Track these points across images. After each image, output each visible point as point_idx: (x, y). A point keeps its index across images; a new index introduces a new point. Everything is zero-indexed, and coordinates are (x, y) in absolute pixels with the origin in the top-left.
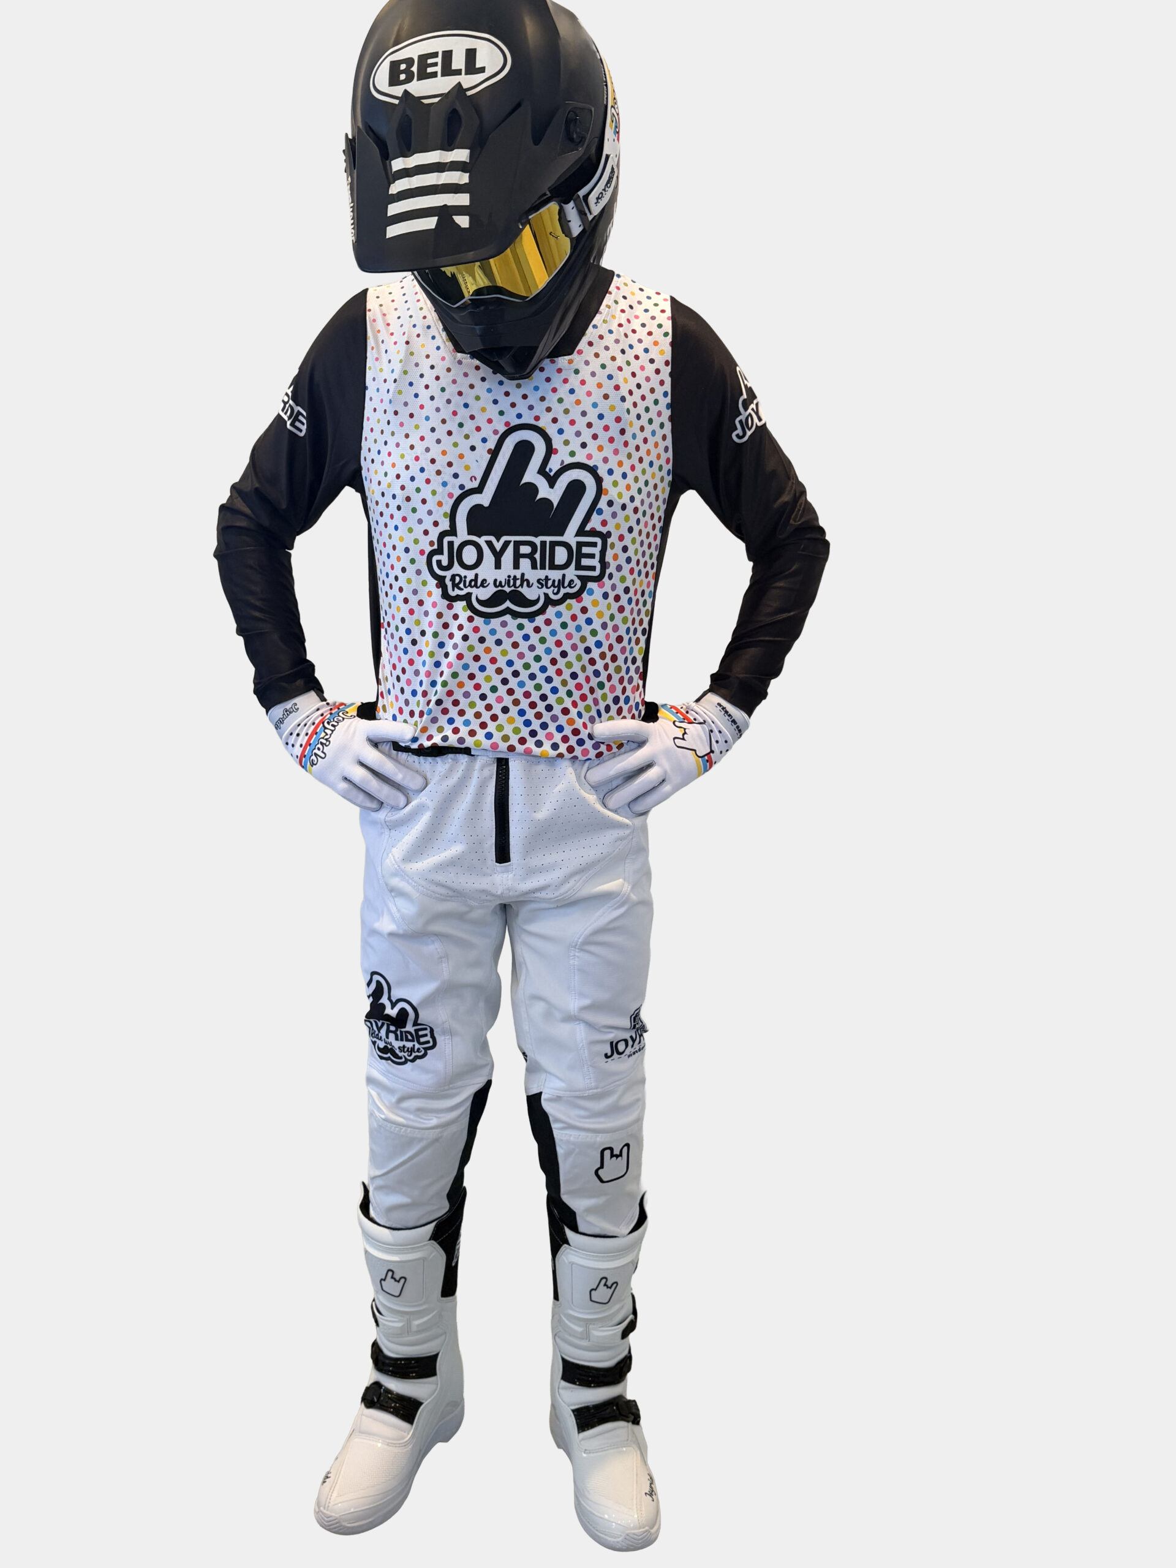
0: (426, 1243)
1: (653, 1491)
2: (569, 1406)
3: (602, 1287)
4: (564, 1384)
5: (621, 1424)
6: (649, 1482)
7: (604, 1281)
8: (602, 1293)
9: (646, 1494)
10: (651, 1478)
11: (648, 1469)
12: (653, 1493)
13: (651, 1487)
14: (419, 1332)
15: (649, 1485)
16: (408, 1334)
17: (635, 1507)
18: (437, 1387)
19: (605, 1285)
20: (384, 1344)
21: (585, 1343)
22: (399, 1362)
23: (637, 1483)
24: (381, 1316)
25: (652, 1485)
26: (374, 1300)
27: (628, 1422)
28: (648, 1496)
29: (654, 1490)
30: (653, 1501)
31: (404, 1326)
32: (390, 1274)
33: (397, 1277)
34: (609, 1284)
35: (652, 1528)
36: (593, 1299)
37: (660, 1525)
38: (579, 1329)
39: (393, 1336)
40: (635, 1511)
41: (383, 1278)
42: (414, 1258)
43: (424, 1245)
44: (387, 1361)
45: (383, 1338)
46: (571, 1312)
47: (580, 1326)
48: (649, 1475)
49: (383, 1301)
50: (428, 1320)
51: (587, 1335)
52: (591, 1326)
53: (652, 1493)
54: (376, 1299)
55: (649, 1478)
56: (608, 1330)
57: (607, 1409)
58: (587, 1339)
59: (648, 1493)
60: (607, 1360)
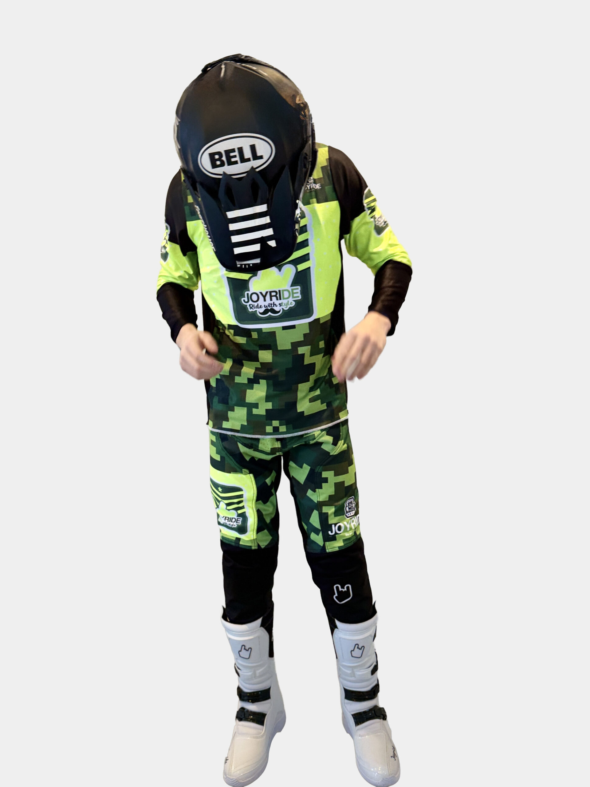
0: (258, 629)
1: (395, 755)
2: (351, 712)
3: (356, 650)
4: (346, 701)
5: (377, 720)
6: (393, 750)
7: (357, 646)
8: (357, 652)
10: (394, 748)
11: (392, 743)
14: (260, 677)
16: (255, 678)
17: (386, 764)
18: (271, 705)
19: (358, 648)
20: (243, 687)
21: (353, 679)
22: (251, 694)
23: (387, 751)
24: (240, 671)
27: (380, 719)
28: (393, 758)
31: (253, 673)
32: (243, 647)
33: (247, 648)
34: (360, 647)
35: (395, 775)
36: (353, 655)
38: (350, 672)
39: (248, 681)
40: (387, 766)
41: (240, 650)
42: (254, 638)
44: (245, 694)
45: (242, 683)
46: (344, 664)
47: (349, 670)
48: (392, 746)
49: (241, 662)
50: (263, 670)
51: (353, 675)
52: (355, 670)
54: (237, 663)
56: (363, 671)
57: (370, 713)
58: (354, 677)
59: (392, 756)
60: (366, 687)
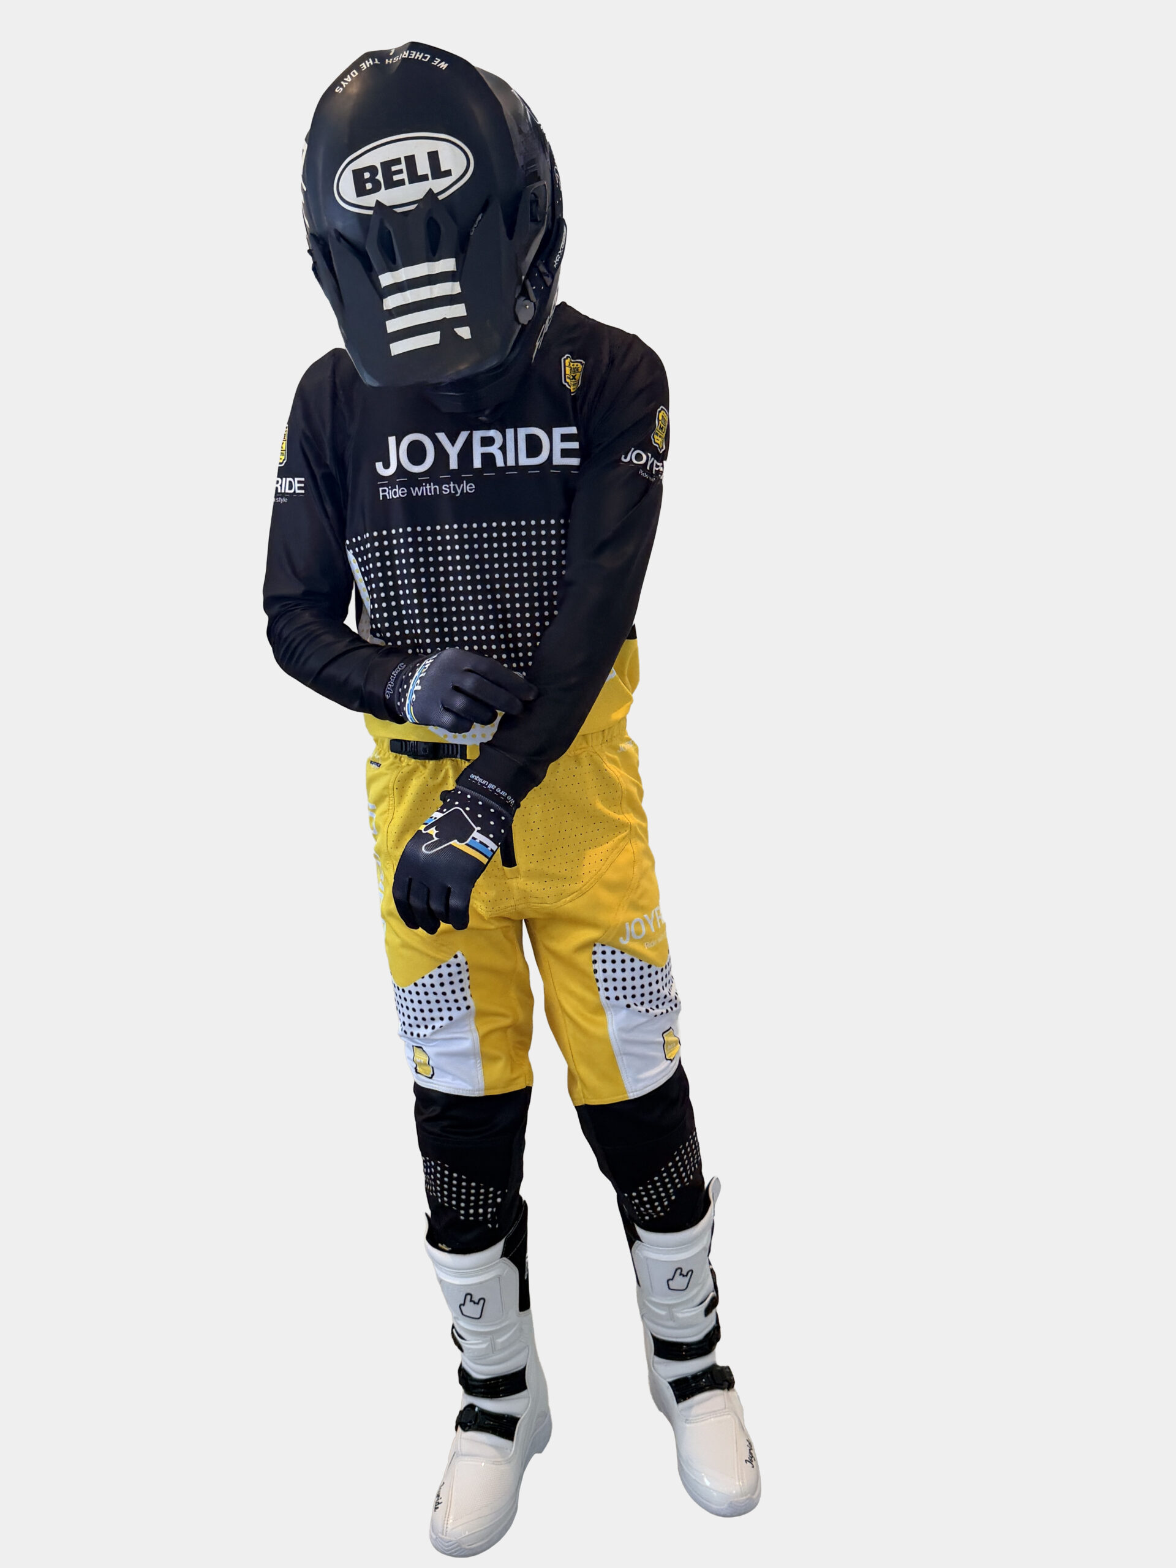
0: (498, 1261)
1: (752, 1457)
2: (665, 1379)
3: (678, 1277)
4: (657, 1360)
5: (718, 1392)
6: (748, 1448)
7: (679, 1271)
8: (679, 1282)
9: (746, 1461)
10: (750, 1444)
11: (747, 1435)
12: (753, 1459)
13: (751, 1453)
14: (504, 1349)
15: (748, 1451)
16: (493, 1353)
17: (737, 1476)
18: (529, 1401)
19: (681, 1274)
20: (471, 1369)
21: (671, 1323)
22: (488, 1383)
23: (737, 1451)
24: (463, 1341)
25: (751, 1451)
26: (453, 1327)
27: (723, 1389)
28: (748, 1463)
29: (753, 1455)
30: (753, 1467)
31: (489, 1345)
32: (469, 1297)
33: (476, 1299)
34: (684, 1273)
35: (753, 1494)
36: (671, 1287)
37: (760, 1491)
38: (663, 1313)
39: (478, 1358)
40: (737, 1478)
41: (462, 1302)
42: (487, 1278)
43: (497, 1263)
44: (476, 1383)
45: (468, 1362)
46: (654, 1299)
47: (664, 1310)
48: (747, 1441)
49: (463, 1325)
50: (509, 1337)
51: (672, 1317)
52: (674, 1310)
53: (751, 1459)
54: (456, 1326)
55: (748, 1443)
56: (691, 1311)
57: (703, 1379)
58: (671, 1320)
59: (748, 1459)
60: (696, 1335)
